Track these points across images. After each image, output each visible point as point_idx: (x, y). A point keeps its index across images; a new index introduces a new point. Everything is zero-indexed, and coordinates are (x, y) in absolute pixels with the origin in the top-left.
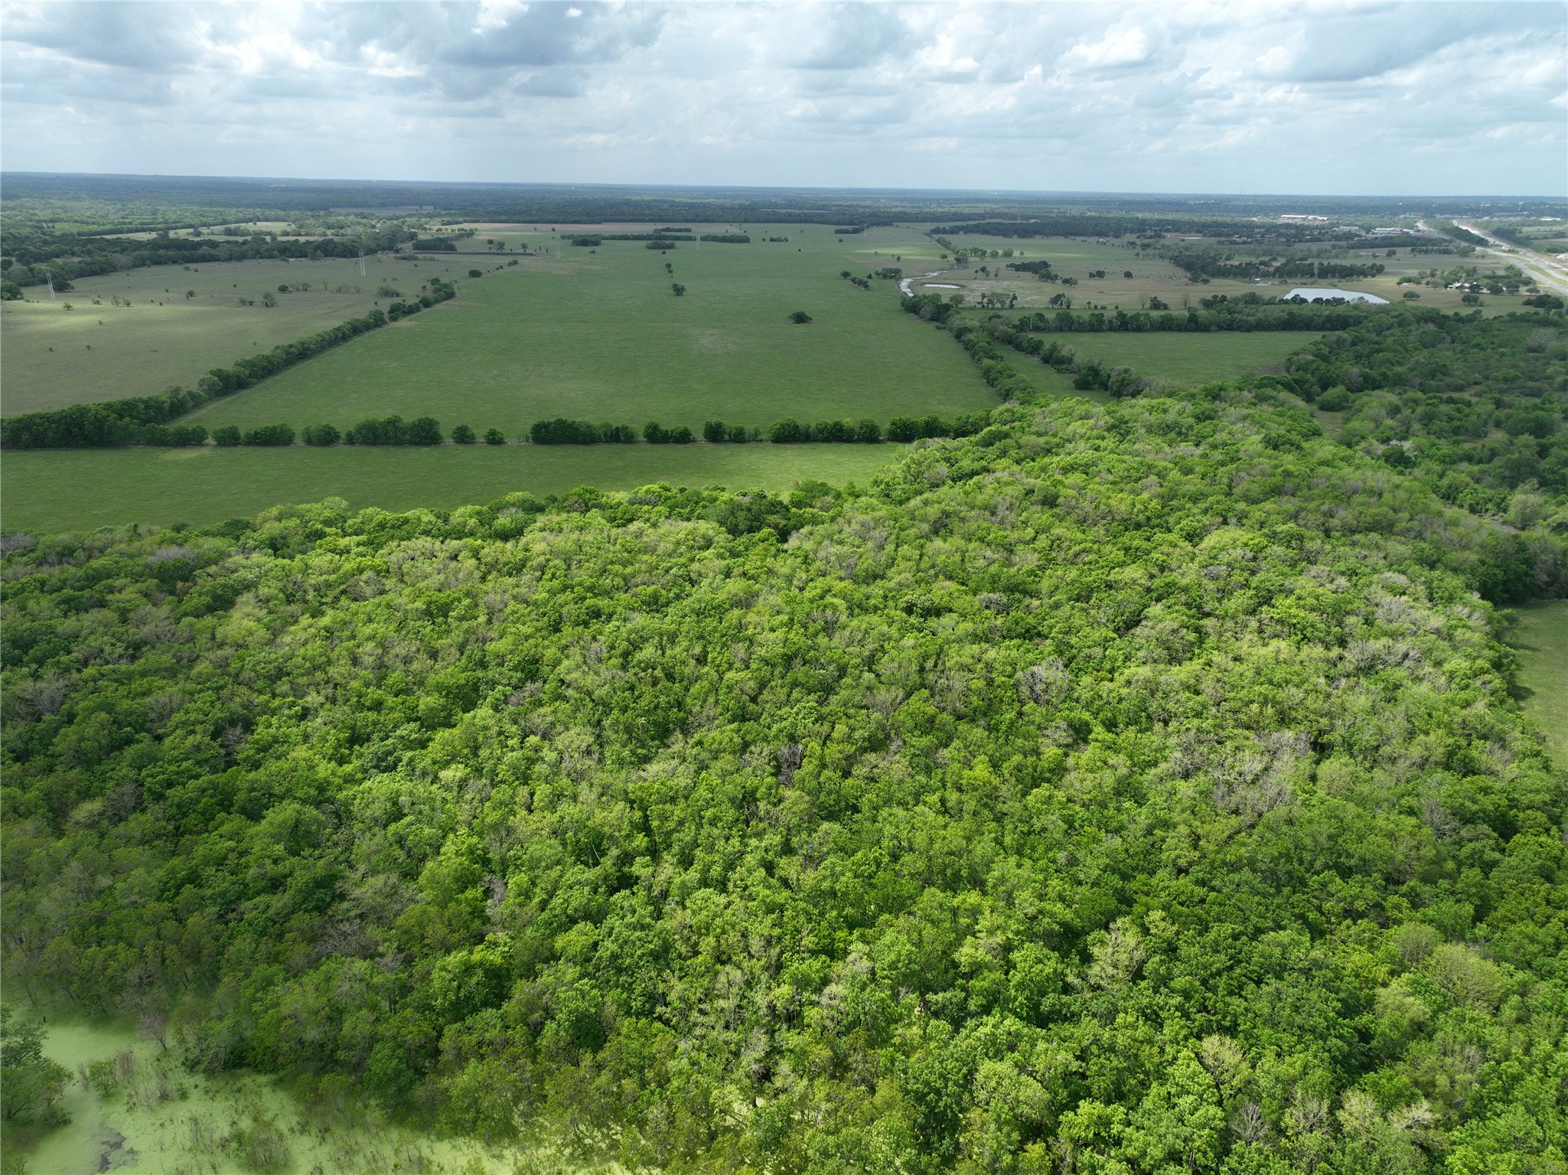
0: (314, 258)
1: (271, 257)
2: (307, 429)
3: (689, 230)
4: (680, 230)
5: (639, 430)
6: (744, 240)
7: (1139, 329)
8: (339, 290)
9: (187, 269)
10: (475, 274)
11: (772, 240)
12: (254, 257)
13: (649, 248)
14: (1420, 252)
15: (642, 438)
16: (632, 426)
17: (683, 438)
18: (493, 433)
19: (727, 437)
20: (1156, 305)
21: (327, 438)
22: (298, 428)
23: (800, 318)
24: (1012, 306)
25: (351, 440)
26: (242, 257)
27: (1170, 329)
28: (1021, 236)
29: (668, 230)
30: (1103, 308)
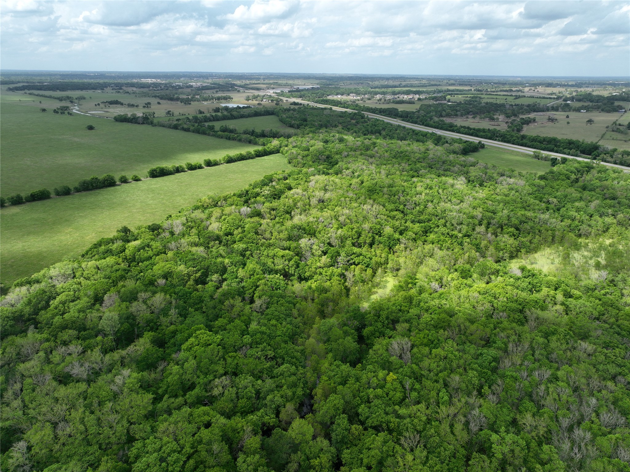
2: (56, 189)
20: (201, 112)
21: (66, 192)
22: (51, 190)
25: (78, 190)
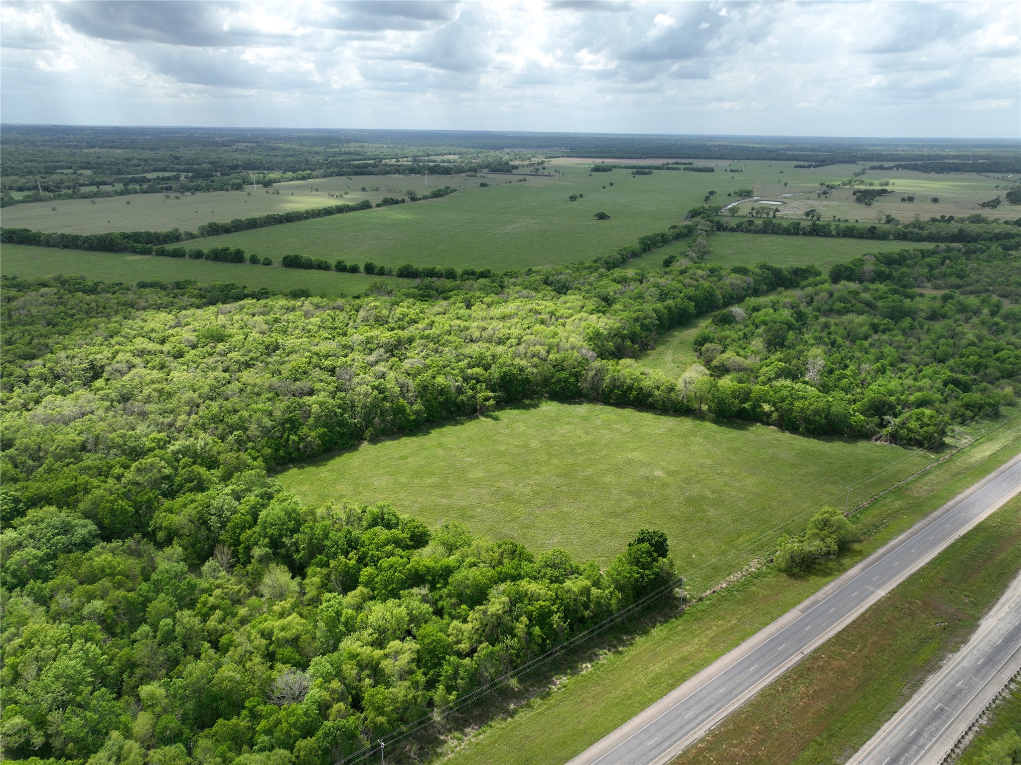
3: (691, 164)
4: (684, 164)
5: (333, 263)
6: (712, 170)
8: (390, 191)
10: (483, 185)
11: (732, 171)
12: (395, 173)
13: (633, 173)
15: (334, 268)
16: (329, 261)
17: (354, 270)
18: (266, 259)
19: (376, 271)
20: (890, 220)
23: (602, 216)
24: (774, 216)
26: (389, 173)
27: (853, 237)
28: (938, 172)
29: (677, 163)
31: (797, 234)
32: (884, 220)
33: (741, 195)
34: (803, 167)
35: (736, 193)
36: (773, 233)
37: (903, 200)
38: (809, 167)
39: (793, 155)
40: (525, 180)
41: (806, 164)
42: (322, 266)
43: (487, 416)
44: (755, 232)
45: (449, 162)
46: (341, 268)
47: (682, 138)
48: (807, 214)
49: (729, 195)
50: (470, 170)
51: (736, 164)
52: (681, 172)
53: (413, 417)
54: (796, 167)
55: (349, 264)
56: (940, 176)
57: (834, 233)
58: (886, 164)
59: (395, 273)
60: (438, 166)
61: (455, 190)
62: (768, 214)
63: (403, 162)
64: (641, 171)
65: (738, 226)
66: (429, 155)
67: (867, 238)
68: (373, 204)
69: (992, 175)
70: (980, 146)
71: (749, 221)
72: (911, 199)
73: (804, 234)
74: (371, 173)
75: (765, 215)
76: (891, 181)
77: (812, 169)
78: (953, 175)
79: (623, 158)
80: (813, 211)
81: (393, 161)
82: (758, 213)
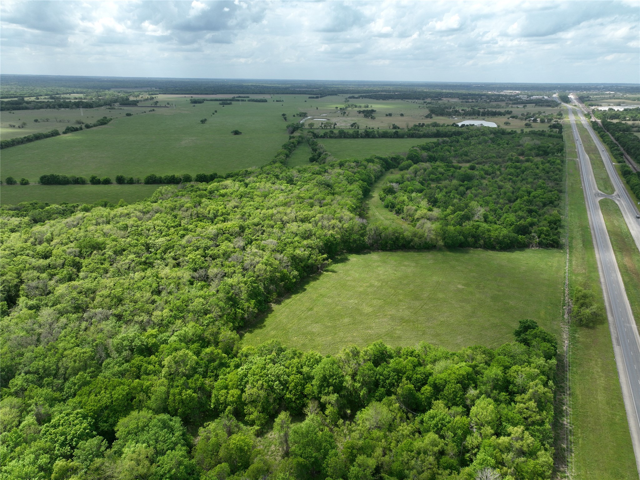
0: (72, 108)
1: (54, 108)
3: (248, 97)
4: (244, 97)
5: (88, 179)
6: (265, 101)
7: (374, 137)
8: (60, 121)
9: (10, 113)
10: (128, 115)
11: (277, 101)
12: (46, 108)
13: (220, 104)
14: (539, 105)
15: (89, 182)
16: (84, 177)
17: (108, 182)
18: (23, 180)
19: (126, 181)
20: (395, 127)
23: (236, 133)
24: (334, 128)
26: (41, 108)
27: (387, 137)
28: (383, 99)
29: (240, 97)
30: (373, 128)
31: (358, 137)
32: (392, 127)
33: (300, 116)
34: (313, 98)
35: (297, 115)
36: (345, 137)
37: (387, 115)
38: (317, 98)
39: (300, 91)
40: (154, 110)
41: (315, 96)
42: (78, 181)
43: (327, 271)
44: (336, 138)
45: (76, 99)
46: (95, 181)
47: (223, 81)
48: (352, 126)
49: (294, 116)
50: (105, 104)
51: (277, 97)
52: (247, 102)
53: (294, 280)
54: (310, 98)
55: (102, 178)
56: (385, 101)
57: (377, 136)
58: (356, 96)
59: (143, 181)
60: (70, 101)
61: (111, 119)
62: (330, 126)
63: (42, 99)
64: (224, 102)
65: (325, 134)
66: (58, 94)
67: (394, 138)
68: (60, 132)
69: (410, 101)
70: (390, 85)
71: (331, 131)
72: (390, 115)
73: (362, 137)
74: (27, 108)
75: (329, 127)
76: (370, 106)
77: (319, 99)
78: (390, 101)
79: (201, 94)
80: (354, 124)
81: (33, 99)
82: (325, 126)
